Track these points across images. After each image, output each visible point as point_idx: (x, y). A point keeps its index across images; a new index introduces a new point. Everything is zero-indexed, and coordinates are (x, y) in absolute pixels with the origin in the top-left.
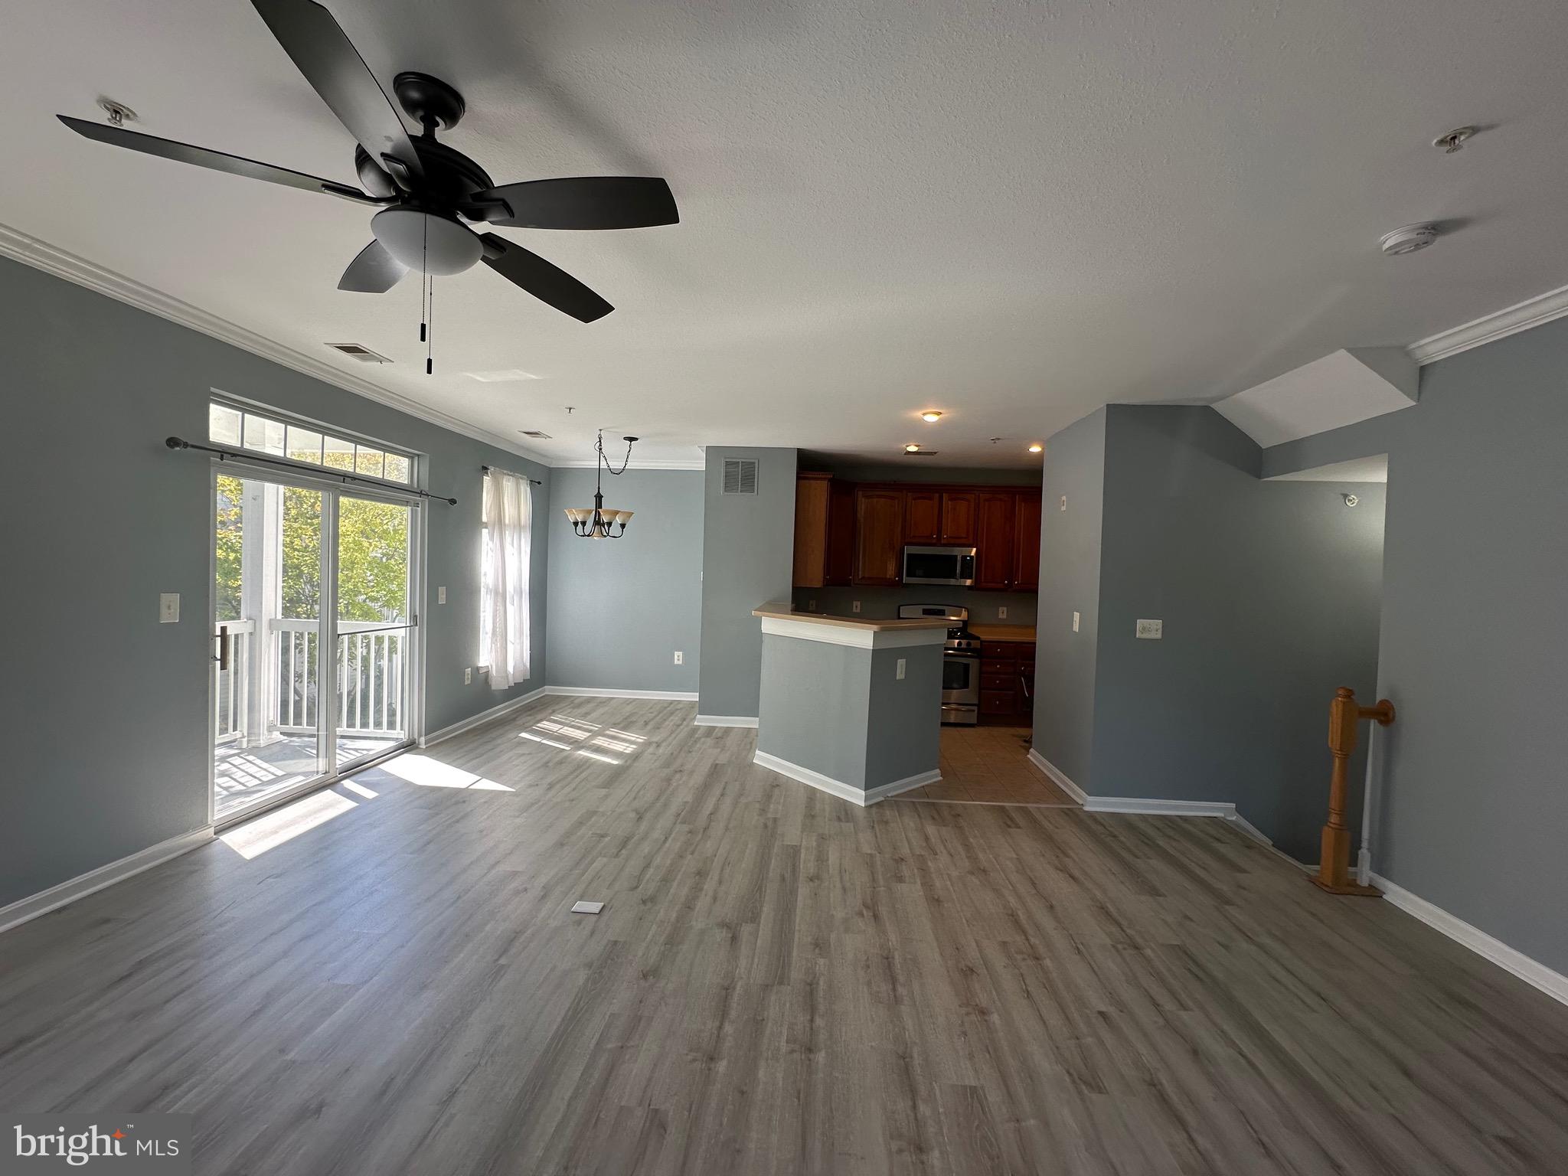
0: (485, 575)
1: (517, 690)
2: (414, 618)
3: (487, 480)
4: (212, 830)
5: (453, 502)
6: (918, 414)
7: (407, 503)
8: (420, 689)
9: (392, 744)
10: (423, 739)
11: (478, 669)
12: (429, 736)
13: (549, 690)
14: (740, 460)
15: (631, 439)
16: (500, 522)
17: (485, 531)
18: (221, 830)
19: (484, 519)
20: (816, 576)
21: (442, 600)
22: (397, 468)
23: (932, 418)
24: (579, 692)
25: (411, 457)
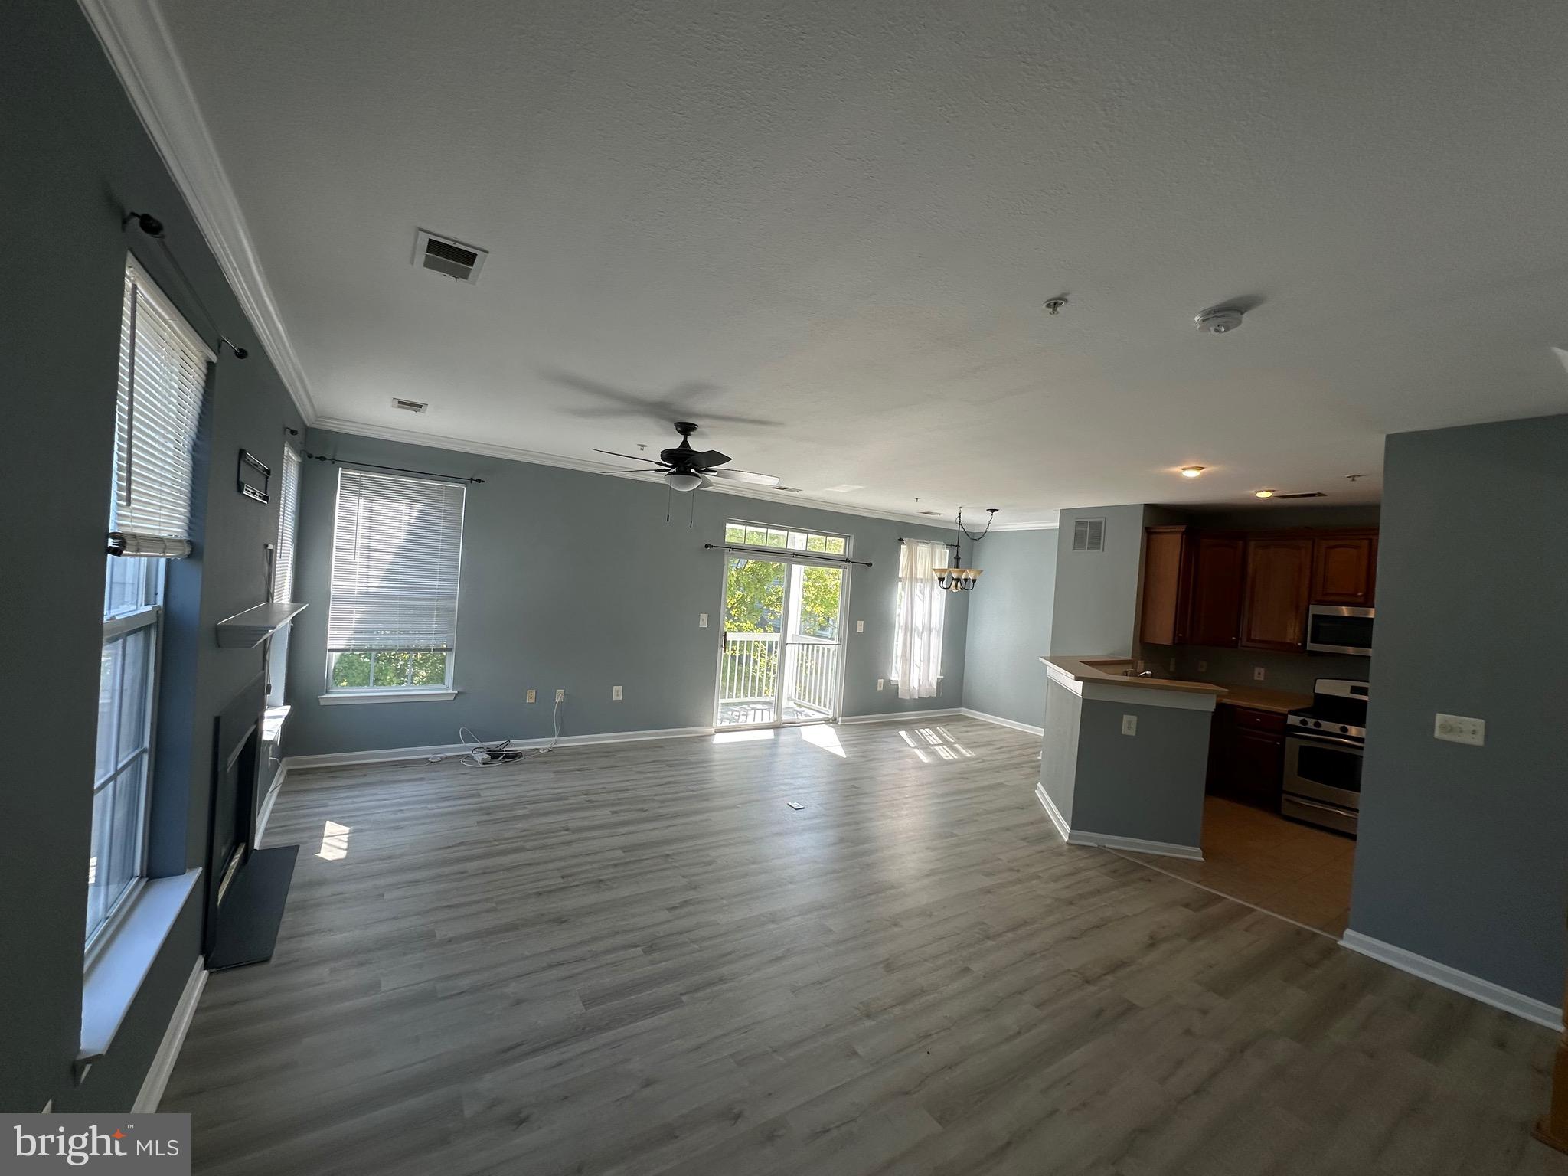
0: (899, 615)
1: (923, 703)
2: (840, 639)
3: (904, 548)
4: (713, 730)
5: (870, 565)
6: (1177, 469)
7: (840, 567)
8: (841, 685)
9: (821, 716)
10: (840, 719)
11: (890, 681)
12: (844, 718)
13: (964, 711)
14: (1088, 520)
15: (993, 511)
16: (912, 578)
17: (900, 584)
18: (718, 731)
19: (900, 576)
20: (1164, 632)
21: (860, 629)
22: (836, 546)
23: (1193, 474)
24: (985, 717)
25: (845, 538)
